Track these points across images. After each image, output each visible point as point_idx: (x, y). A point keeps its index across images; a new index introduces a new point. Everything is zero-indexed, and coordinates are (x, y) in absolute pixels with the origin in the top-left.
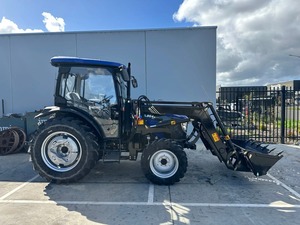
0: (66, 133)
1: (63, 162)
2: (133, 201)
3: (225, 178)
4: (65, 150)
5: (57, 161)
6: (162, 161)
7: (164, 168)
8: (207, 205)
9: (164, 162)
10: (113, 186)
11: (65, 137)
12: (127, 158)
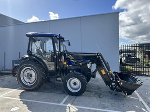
0: (31, 68)
1: (30, 81)
2: (54, 102)
3: (110, 95)
4: (31, 75)
5: (27, 80)
6: (74, 83)
7: (75, 87)
8: (89, 108)
9: (75, 84)
10: (50, 94)
11: (30, 70)
12: (60, 81)
